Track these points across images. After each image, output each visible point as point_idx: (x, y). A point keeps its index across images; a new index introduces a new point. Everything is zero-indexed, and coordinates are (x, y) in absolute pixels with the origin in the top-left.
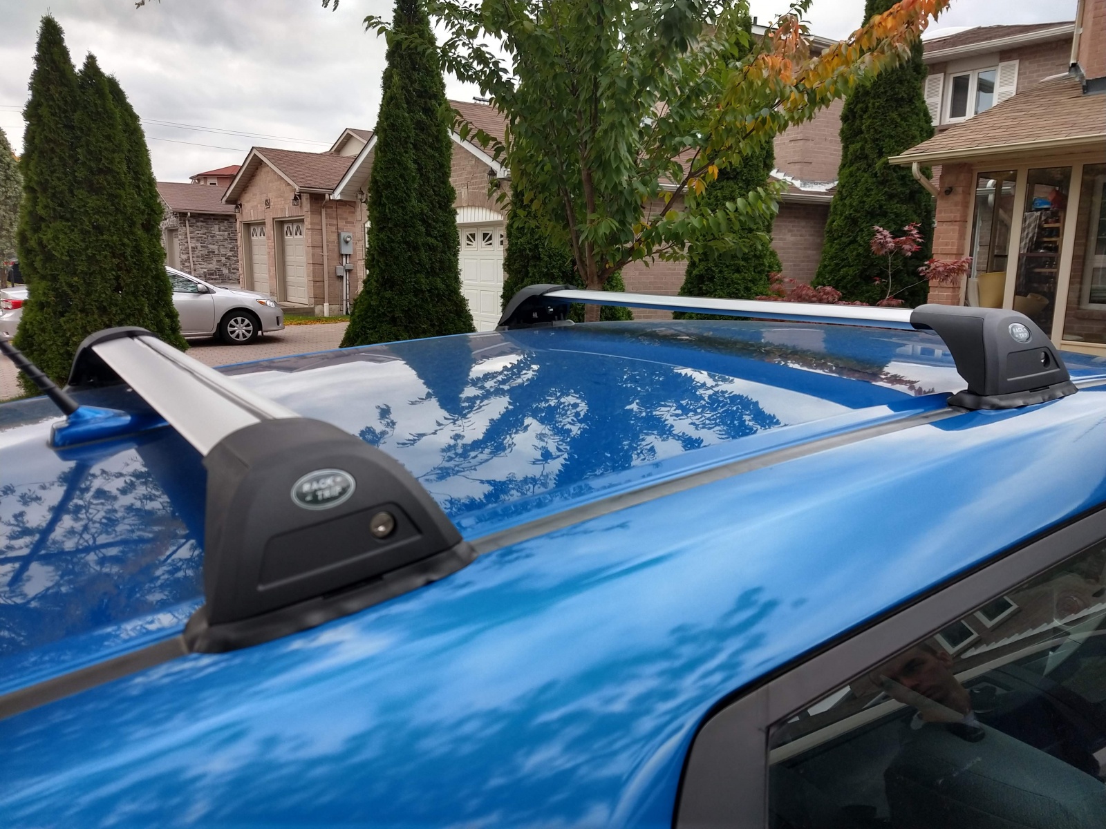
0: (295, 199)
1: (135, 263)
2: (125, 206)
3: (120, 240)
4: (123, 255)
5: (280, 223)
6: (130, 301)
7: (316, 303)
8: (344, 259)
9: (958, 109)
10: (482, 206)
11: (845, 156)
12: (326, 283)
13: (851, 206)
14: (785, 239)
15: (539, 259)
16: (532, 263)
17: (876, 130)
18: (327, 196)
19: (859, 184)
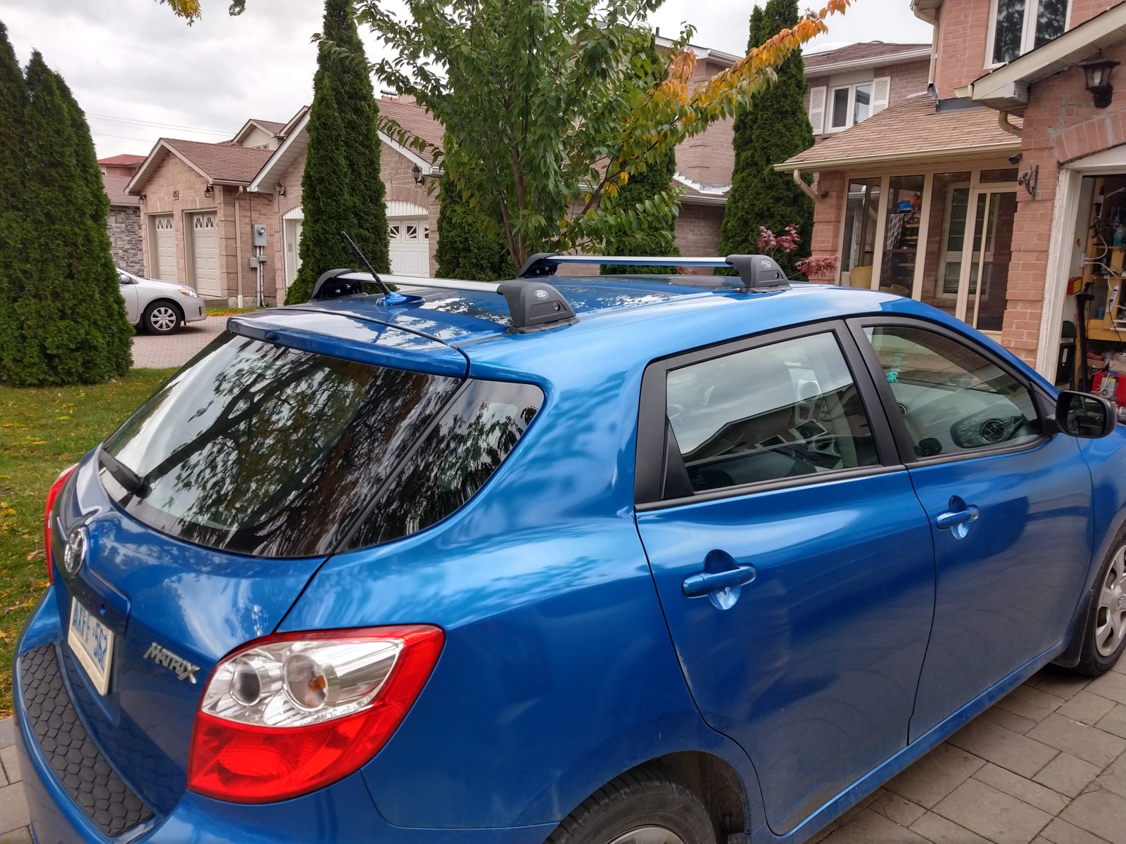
0: (208, 190)
1: (86, 252)
2: (76, 197)
3: (72, 230)
4: (75, 244)
5: (190, 215)
6: (82, 287)
7: (230, 295)
8: (258, 250)
9: (839, 120)
10: (407, 200)
11: (737, 163)
12: (240, 275)
13: (743, 208)
14: (687, 238)
15: (469, 251)
16: (462, 254)
17: (764, 140)
18: (241, 189)
19: (750, 189)
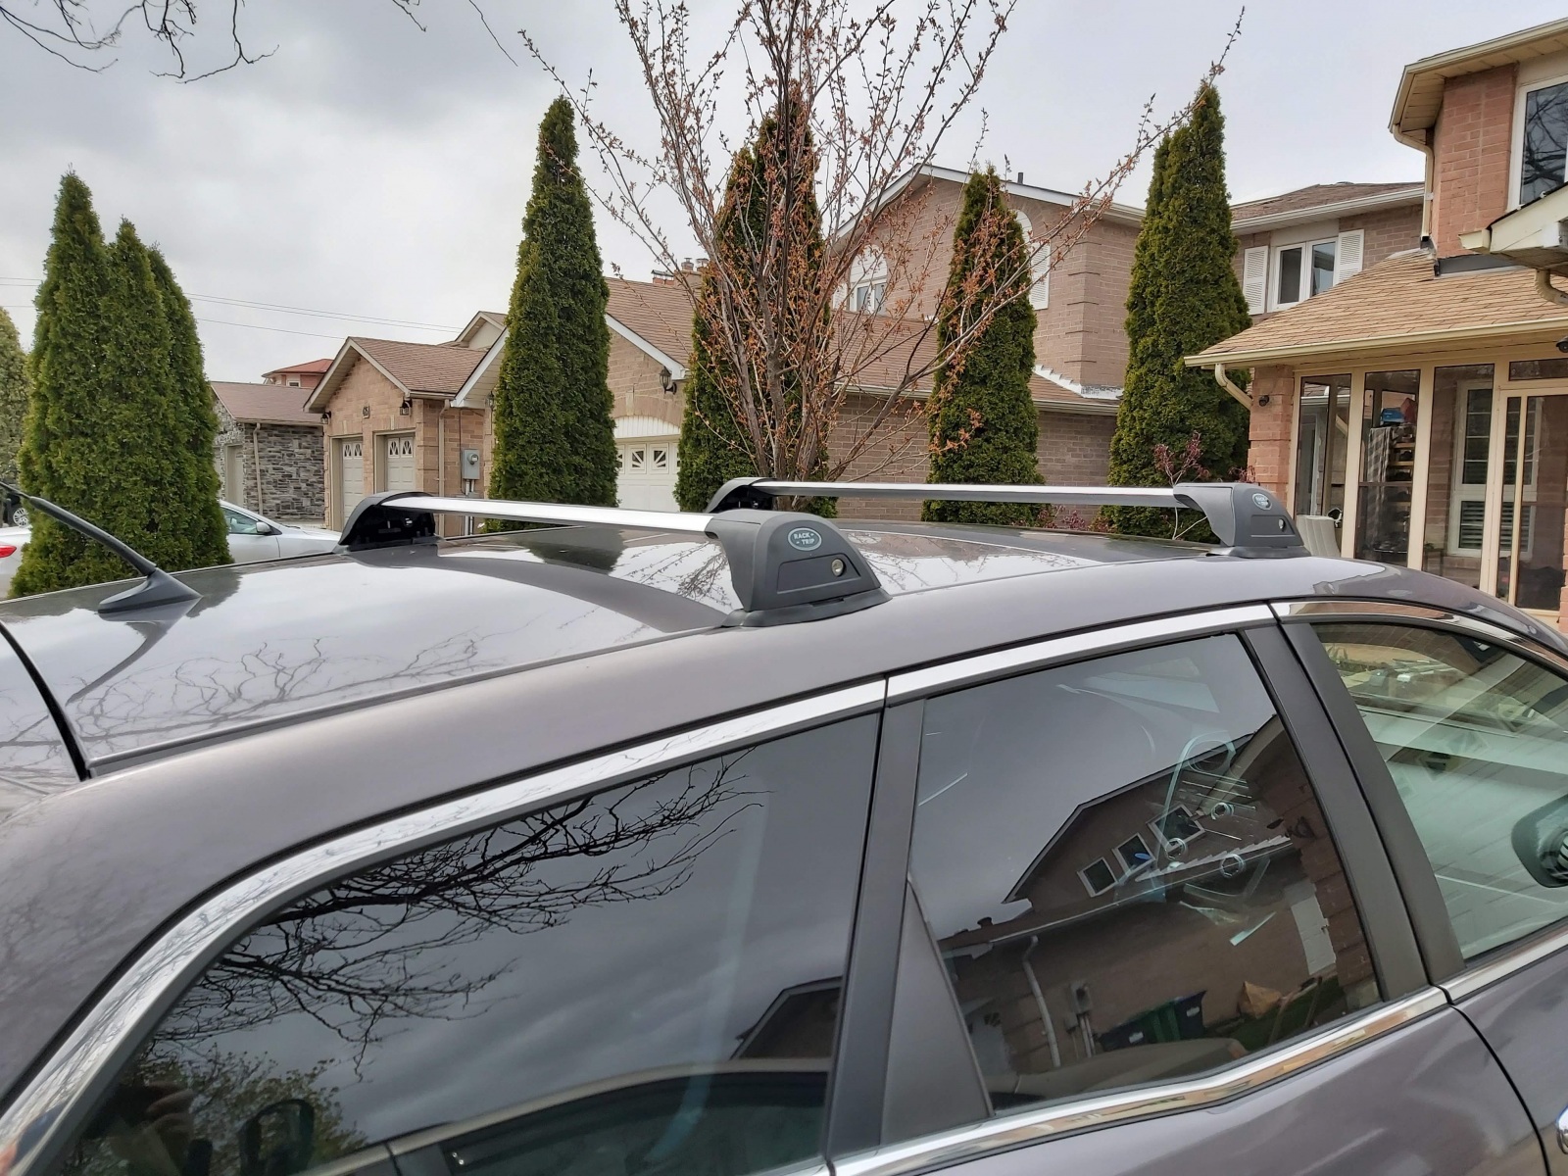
0: (404, 406)
1: (176, 493)
2: (165, 417)
3: (157, 462)
4: (160, 482)
5: (385, 437)
6: (168, 543)
8: (468, 485)
9: (1288, 292)
10: (652, 416)
17: (1172, 321)
18: (447, 402)
19: (1151, 391)
